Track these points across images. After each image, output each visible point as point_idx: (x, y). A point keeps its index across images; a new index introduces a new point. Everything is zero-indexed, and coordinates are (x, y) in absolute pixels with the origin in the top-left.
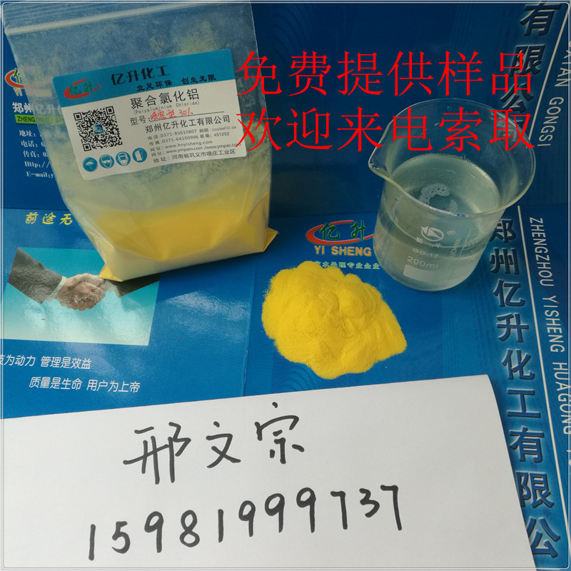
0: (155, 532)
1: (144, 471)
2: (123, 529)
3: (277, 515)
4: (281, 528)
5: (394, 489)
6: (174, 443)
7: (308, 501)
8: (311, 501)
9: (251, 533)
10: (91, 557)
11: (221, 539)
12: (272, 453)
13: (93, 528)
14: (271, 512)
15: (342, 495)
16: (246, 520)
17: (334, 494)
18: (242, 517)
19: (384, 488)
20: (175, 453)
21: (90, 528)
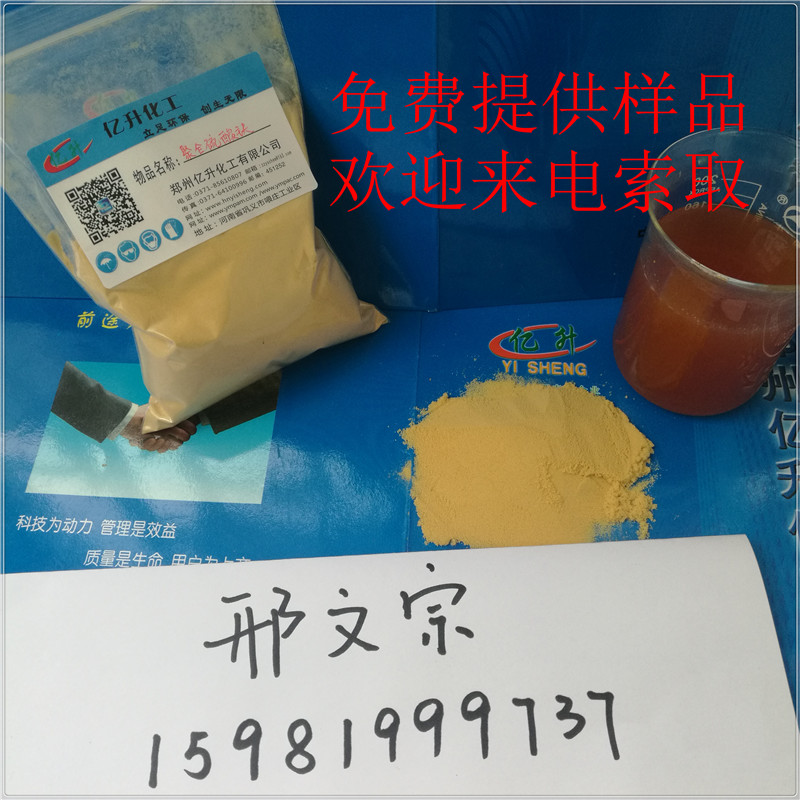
0: (249, 750)
1: (234, 658)
2: (201, 744)
3: (432, 731)
4: (437, 751)
5: (608, 697)
6: (281, 619)
7: (479, 711)
8: (483, 712)
9: (393, 757)
10: (153, 783)
11: (347, 763)
12: (426, 639)
13: (157, 739)
14: (422, 726)
15: (529, 703)
16: (386, 737)
17: (517, 702)
18: (380, 732)
19: (592, 695)
20: (281, 633)
21: (152, 740)
